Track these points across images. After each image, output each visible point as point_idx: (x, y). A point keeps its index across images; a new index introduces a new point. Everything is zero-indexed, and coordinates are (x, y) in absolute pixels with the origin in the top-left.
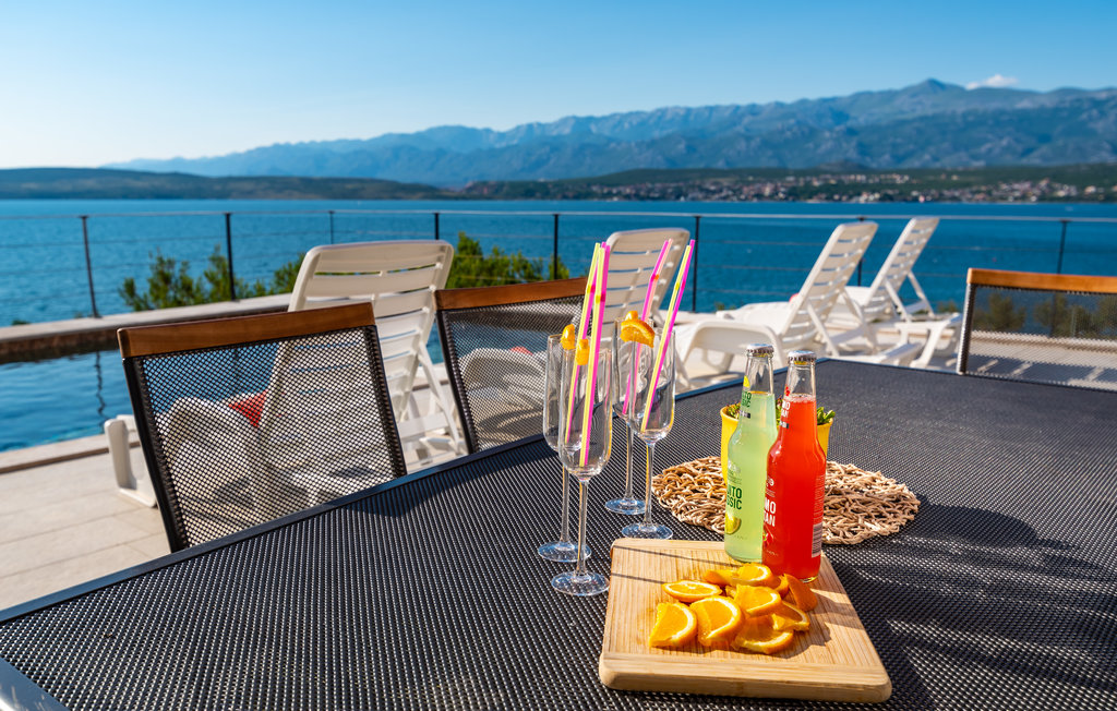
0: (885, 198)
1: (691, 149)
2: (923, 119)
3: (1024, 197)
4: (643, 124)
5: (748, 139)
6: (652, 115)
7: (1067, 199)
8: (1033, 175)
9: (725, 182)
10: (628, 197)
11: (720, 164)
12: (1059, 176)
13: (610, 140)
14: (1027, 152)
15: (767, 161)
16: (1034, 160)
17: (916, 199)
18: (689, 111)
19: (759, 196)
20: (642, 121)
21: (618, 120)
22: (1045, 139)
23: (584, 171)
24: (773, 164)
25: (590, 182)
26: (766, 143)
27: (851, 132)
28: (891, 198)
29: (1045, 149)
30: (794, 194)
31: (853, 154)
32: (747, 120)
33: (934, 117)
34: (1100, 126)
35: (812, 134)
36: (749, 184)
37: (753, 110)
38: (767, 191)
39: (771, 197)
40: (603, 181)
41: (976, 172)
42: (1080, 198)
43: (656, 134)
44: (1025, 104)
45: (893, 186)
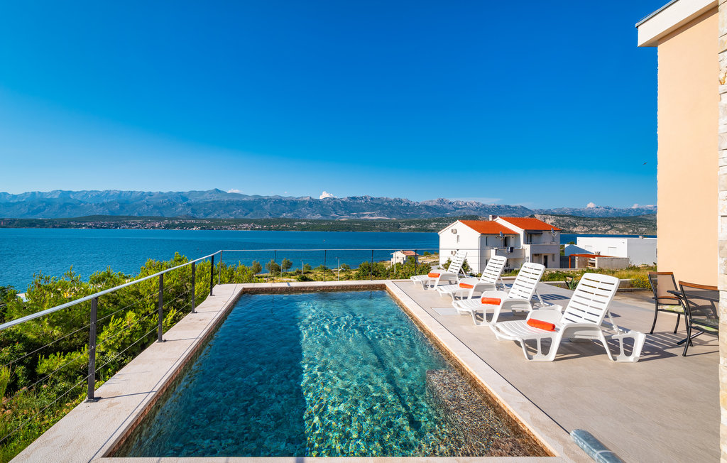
0: (202, 228)
1: (122, 207)
2: (214, 201)
3: (247, 229)
4: (98, 196)
5: (148, 205)
6: (103, 192)
7: (259, 229)
8: (249, 222)
9: (138, 221)
10: (90, 227)
11: (136, 214)
12: (256, 222)
13: (81, 202)
14: (246, 214)
15: (156, 214)
16: (248, 217)
17: (213, 229)
18: (121, 192)
19: (153, 227)
20: (98, 195)
21: (86, 193)
22: (251, 210)
23: (66, 215)
24: (159, 215)
25: (69, 220)
26: (156, 207)
27: (189, 205)
28: (204, 229)
29: (251, 213)
30: (167, 227)
31: (190, 213)
32: (147, 198)
33: (218, 201)
34: (266, 207)
35: (174, 204)
36: (149, 222)
37: (150, 194)
38: (157, 225)
39: (158, 228)
40: (76, 220)
41: (232, 220)
42: (262, 229)
43: (105, 201)
44: (245, 199)
45: (205, 224)
